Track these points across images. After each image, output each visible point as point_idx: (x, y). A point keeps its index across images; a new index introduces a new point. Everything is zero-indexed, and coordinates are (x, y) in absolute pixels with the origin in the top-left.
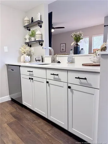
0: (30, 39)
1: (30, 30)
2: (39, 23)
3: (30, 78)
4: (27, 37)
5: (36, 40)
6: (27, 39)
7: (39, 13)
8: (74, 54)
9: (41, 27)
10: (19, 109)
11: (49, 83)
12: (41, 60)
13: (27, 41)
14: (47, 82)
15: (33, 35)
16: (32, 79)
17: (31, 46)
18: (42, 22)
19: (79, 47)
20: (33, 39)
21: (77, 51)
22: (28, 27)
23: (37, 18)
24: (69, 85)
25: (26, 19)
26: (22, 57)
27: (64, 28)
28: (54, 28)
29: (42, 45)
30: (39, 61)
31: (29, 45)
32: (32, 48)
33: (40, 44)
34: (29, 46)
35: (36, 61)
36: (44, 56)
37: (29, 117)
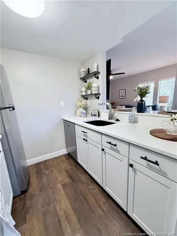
0: (86, 92)
1: (86, 82)
2: (96, 74)
3: (84, 139)
4: (84, 89)
5: (93, 93)
6: (84, 92)
7: (96, 63)
8: (138, 112)
9: (98, 78)
10: (75, 166)
11: (105, 151)
12: (97, 115)
13: (84, 94)
14: (103, 150)
15: (89, 88)
16: (86, 140)
17: (87, 99)
18: (99, 73)
19: (145, 103)
20: (89, 92)
21: (141, 108)
22: (84, 79)
23: (94, 69)
24: (131, 162)
25: (83, 70)
26: (78, 111)
27: (124, 73)
28: (113, 75)
29: (98, 98)
30: (96, 115)
31: (86, 97)
32: (88, 101)
33: (96, 98)
34: (85, 99)
35: (92, 115)
36: (100, 111)
37: (83, 179)
